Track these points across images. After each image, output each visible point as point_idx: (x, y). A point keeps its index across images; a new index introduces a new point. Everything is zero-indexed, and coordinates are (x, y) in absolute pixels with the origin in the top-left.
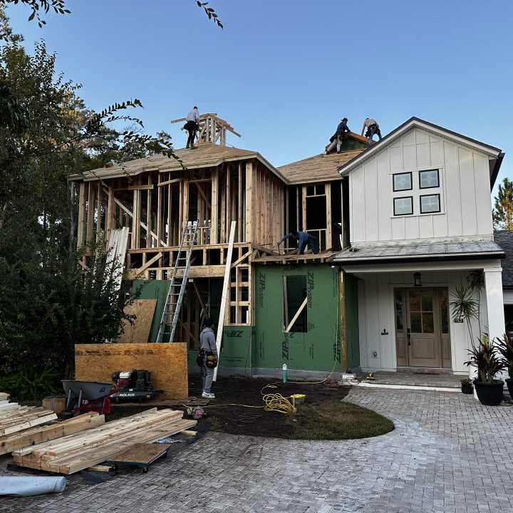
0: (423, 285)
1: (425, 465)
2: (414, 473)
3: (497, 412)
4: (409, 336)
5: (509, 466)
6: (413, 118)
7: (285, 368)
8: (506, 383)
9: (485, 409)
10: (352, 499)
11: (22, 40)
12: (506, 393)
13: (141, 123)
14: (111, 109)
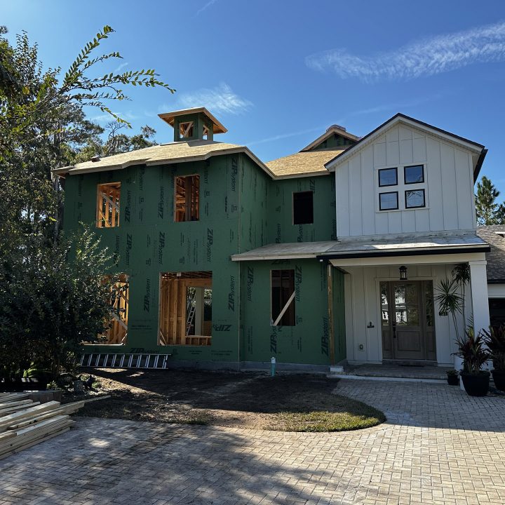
0: (409, 279)
3: (485, 403)
4: (394, 329)
5: (502, 455)
6: (399, 115)
7: (273, 361)
8: (491, 374)
9: (472, 400)
11: (6, 32)
12: (492, 384)
13: (118, 55)
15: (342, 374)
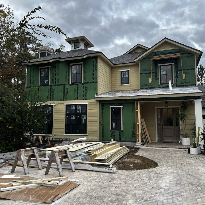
0: (169, 107)
1: (172, 181)
2: (168, 184)
3: (200, 158)
4: (163, 128)
6: (165, 38)
10: (142, 197)
13: (44, 19)
14: (29, 14)
15: (140, 146)
